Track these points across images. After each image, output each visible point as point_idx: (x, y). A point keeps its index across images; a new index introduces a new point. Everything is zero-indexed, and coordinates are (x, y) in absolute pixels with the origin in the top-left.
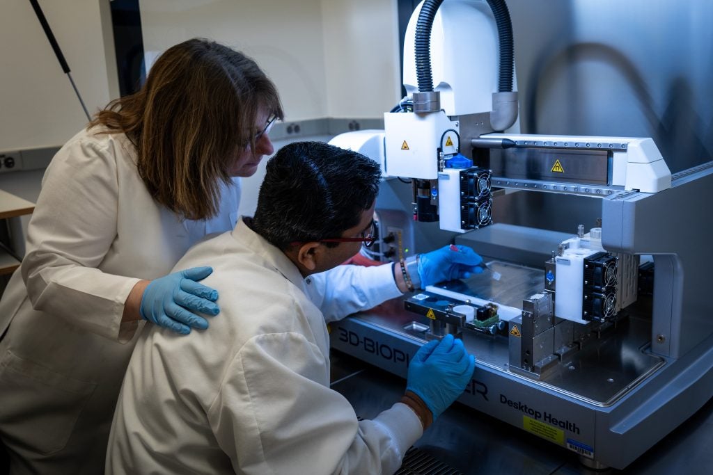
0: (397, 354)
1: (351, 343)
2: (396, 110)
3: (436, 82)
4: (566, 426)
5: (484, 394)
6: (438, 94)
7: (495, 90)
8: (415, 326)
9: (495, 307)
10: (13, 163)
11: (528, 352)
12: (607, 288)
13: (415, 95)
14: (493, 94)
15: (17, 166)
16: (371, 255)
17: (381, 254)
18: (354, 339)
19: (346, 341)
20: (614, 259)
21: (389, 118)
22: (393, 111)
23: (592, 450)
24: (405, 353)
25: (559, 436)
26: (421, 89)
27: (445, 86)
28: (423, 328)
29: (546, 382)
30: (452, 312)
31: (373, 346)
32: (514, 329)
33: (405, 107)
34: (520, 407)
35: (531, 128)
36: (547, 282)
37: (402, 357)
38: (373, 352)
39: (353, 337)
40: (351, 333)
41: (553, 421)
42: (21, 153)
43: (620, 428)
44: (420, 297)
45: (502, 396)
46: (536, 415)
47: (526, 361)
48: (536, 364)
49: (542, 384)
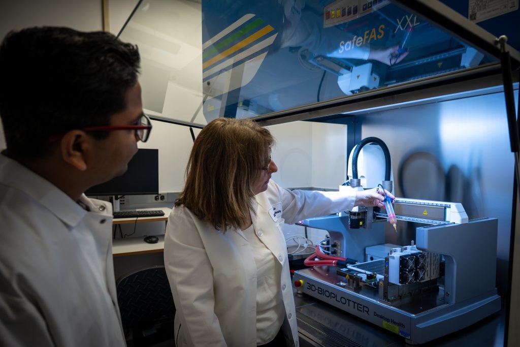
0: (332, 294)
1: (312, 290)
2: (344, 185)
3: (359, 176)
4: (400, 325)
5: (367, 312)
6: (360, 180)
7: (384, 180)
8: (341, 284)
9: (375, 274)
10: (164, 198)
11: (386, 293)
12: (420, 267)
13: (351, 180)
14: (383, 181)
15: (166, 200)
16: (324, 252)
17: (330, 252)
18: (313, 288)
19: (310, 289)
20: (424, 255)
21: (341, 188)
22: (343, 185)
23: (409, 335)
24: (335, 294)
25: (396, 329)
26: (354, 177)
27: (362, 177)
28: (344, 284)
29: (393, 306)
30: (357, 276)
31: (321, 291)
32: (381, 283)
33: (348, 184)
34: (382, 317)
35: (404, 195)
36: (385, 266)
37: (334, 296)
38: (321, 294)
39: (313, 287)
40: (312, 285)
41: (395, 323)
42: (168, 194)
43: (420, 326)
44: (344, 270)
45: (375, 312)
46: (388, 320)
47: (385, 297)
48: (389, 298)
49: (392, 307)
